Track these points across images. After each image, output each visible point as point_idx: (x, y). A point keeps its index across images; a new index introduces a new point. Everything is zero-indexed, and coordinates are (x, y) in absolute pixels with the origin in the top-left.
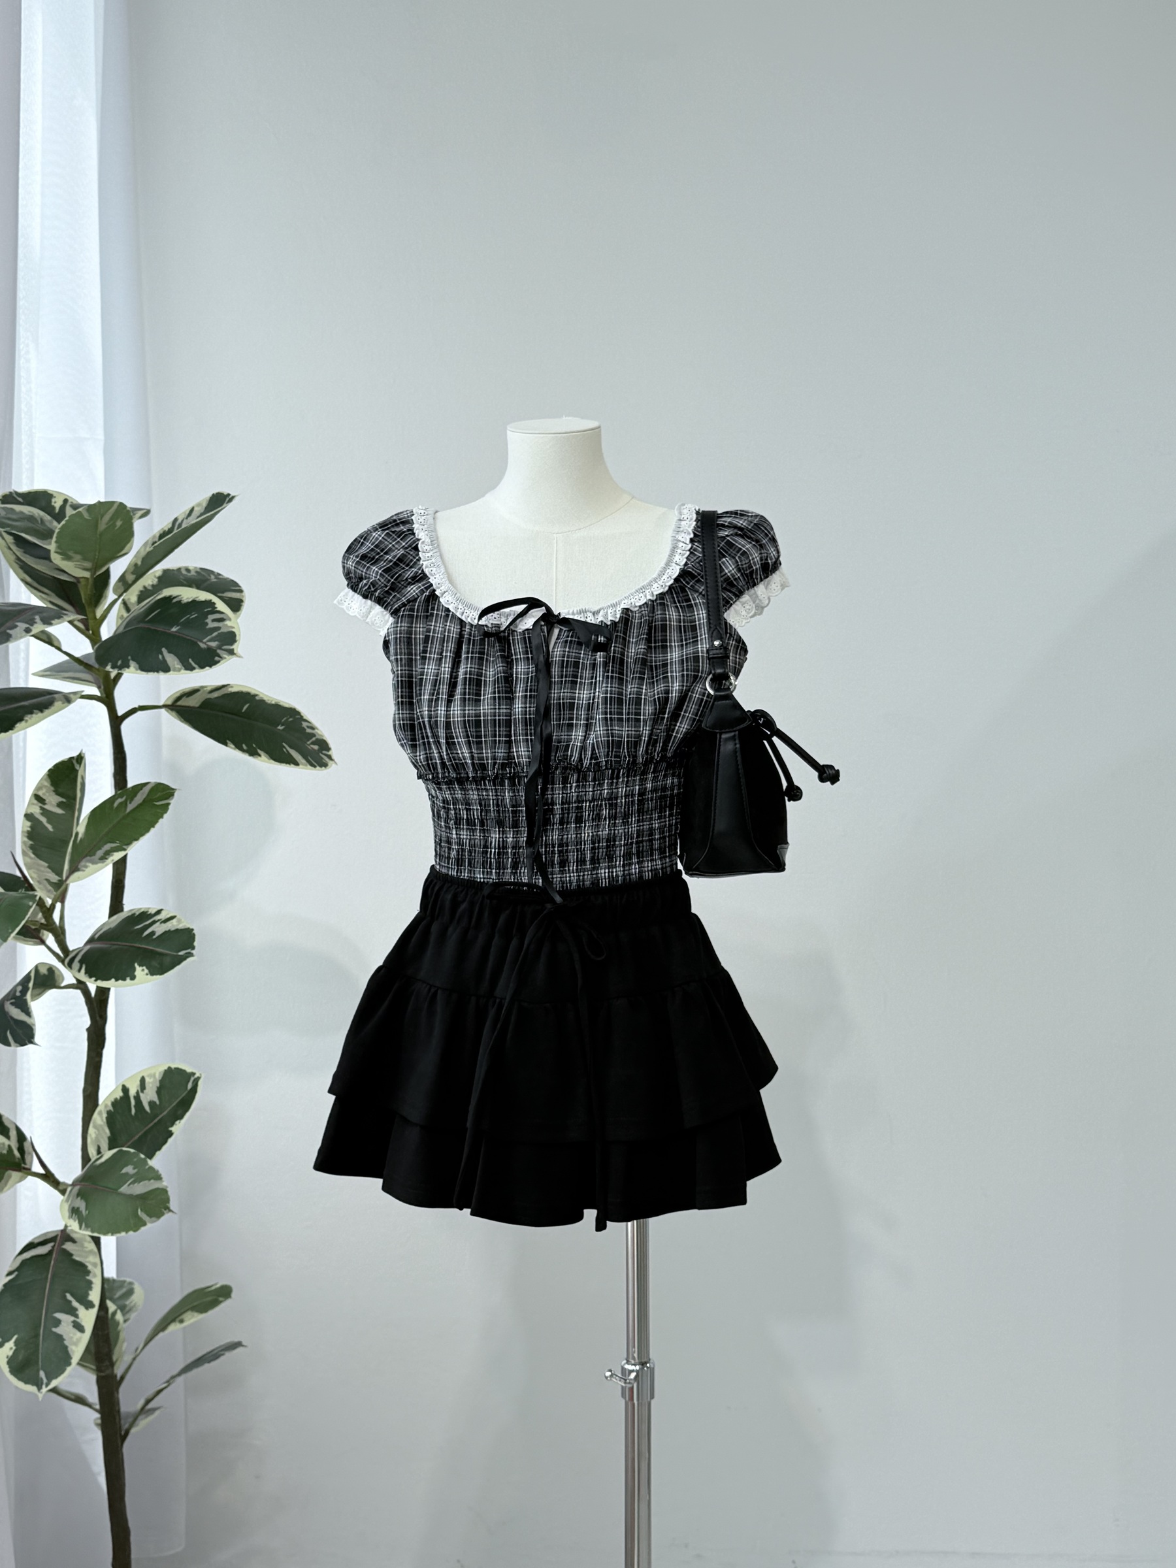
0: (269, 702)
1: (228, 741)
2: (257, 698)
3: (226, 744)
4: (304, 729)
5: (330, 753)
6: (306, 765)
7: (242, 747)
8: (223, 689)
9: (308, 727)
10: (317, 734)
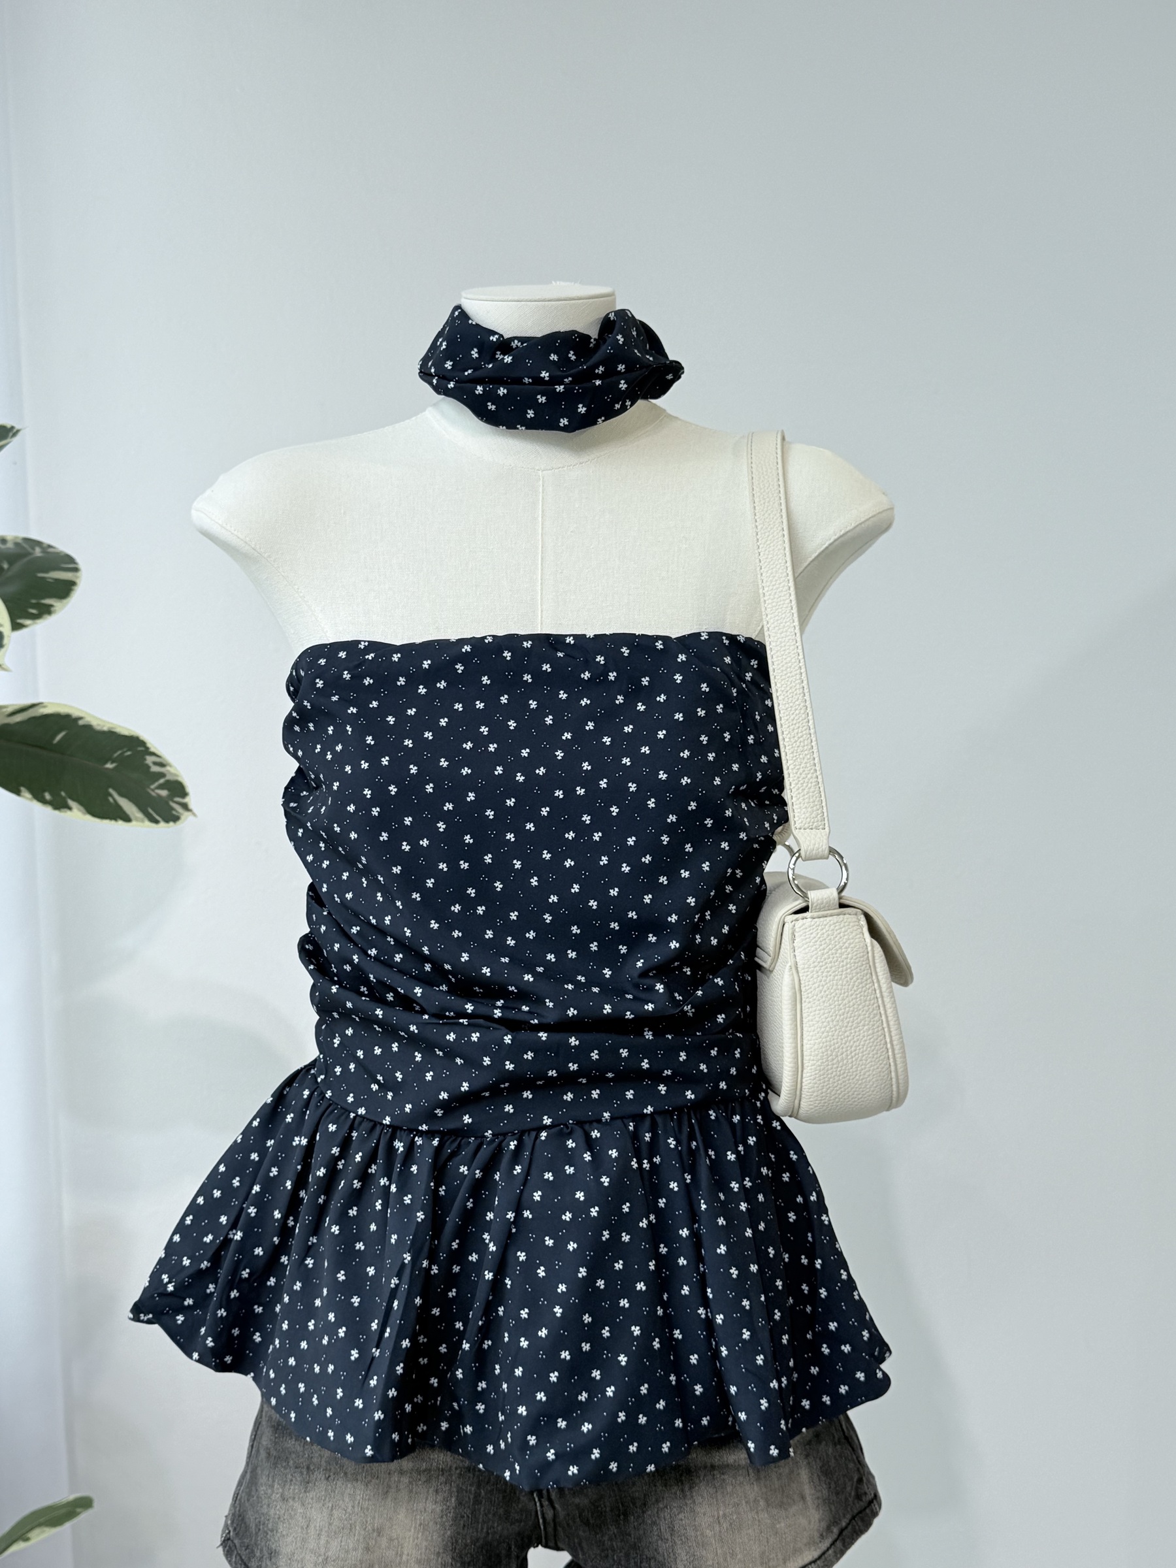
0: (98, 728)
1: (22, 789)
2: (81, 723)
3: (18, 793)
4: (149, 767)
5: (186, 800)
6: (143, 821)
7: (43, 795)
9: (155, 763)
10: (168, 771)
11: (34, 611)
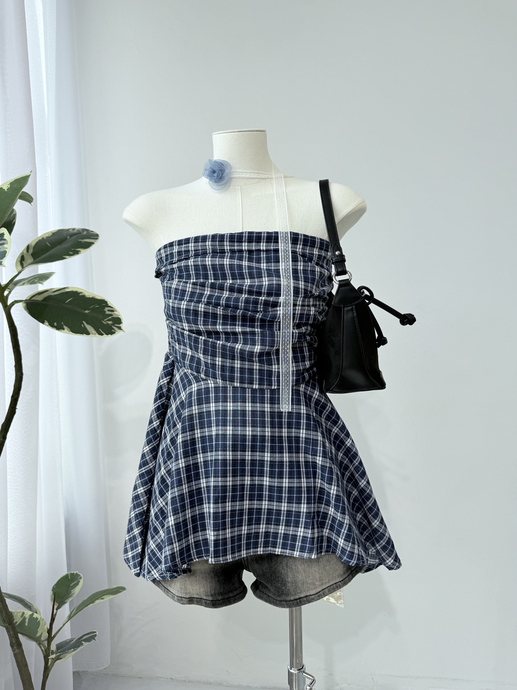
0: (88, 297)
1: (46, 321)
2: (81, 294)
3: (43, 322)
4: (105, 312)
5: (121, 325)
6: (95, 334)
7: (54, 324)
8: (63, 290)
9: (109, 310)
10: (115, 314)
11: (72, 253)
